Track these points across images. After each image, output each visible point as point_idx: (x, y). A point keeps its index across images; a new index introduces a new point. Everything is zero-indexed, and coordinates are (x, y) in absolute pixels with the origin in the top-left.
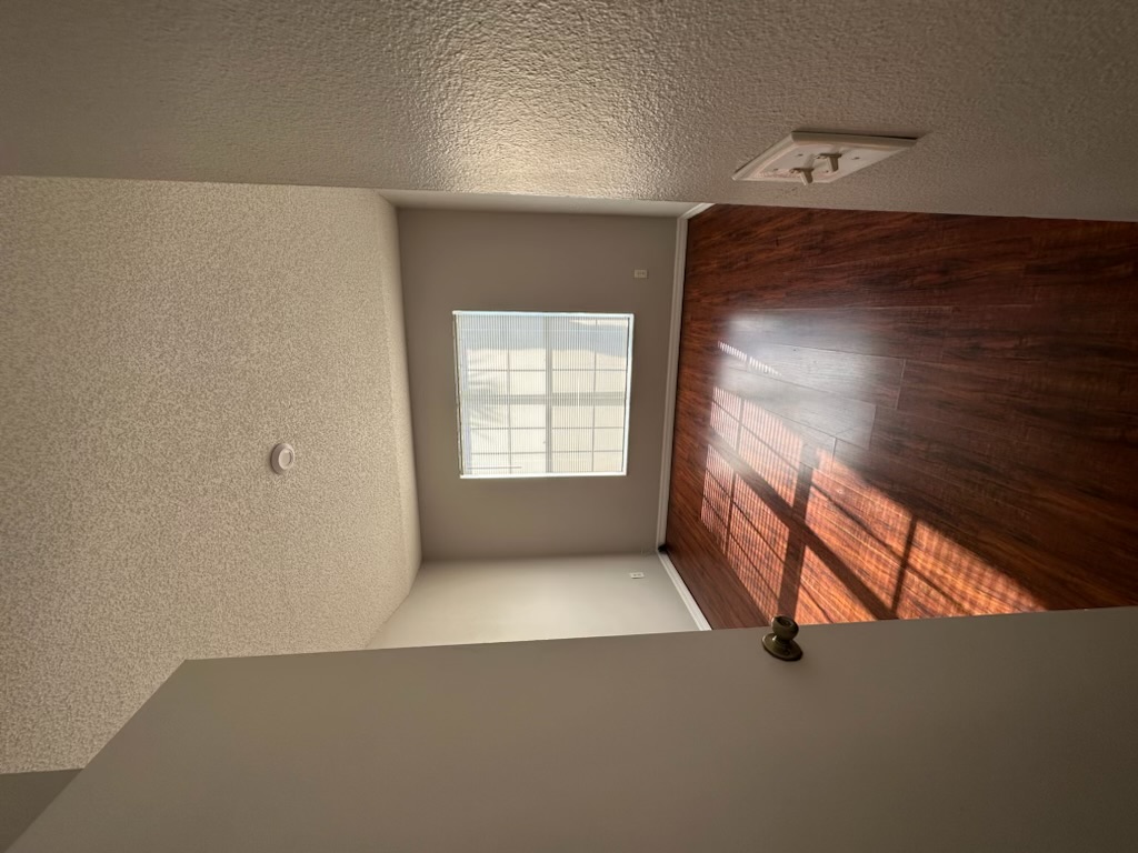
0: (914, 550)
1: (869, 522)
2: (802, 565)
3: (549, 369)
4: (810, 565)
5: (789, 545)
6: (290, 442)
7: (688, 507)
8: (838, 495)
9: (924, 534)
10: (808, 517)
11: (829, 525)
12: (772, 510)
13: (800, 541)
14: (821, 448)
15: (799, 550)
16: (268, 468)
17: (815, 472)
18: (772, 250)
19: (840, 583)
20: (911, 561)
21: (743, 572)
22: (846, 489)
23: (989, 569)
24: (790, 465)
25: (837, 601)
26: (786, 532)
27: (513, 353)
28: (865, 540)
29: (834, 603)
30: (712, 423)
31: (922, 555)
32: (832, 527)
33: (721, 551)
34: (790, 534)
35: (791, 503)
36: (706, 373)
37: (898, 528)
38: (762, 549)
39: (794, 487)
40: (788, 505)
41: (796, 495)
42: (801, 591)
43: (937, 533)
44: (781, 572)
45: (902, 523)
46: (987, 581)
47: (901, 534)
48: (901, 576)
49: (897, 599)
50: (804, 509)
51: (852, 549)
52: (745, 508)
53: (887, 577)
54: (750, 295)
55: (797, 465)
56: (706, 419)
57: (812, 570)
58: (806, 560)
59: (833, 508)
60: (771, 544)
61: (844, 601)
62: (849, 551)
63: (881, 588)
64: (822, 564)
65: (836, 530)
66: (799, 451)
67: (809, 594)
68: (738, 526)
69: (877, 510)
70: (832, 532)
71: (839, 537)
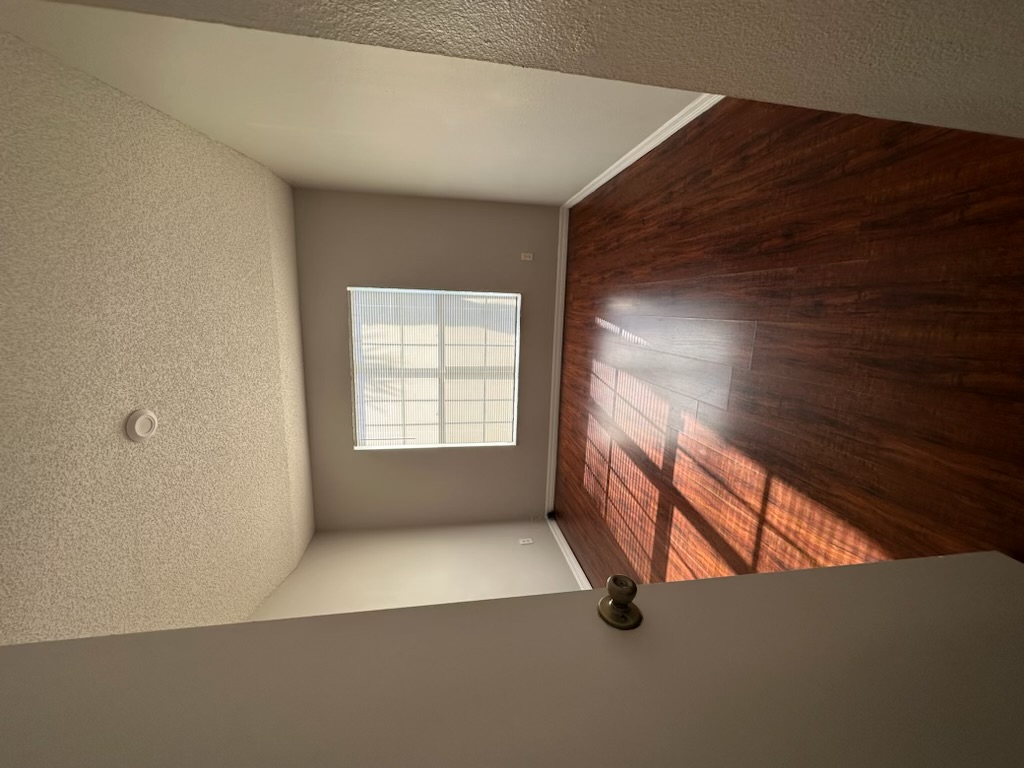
0: (770, 506)
1: (730, 481)
2: (671, 526)
3: (442, 345)
4: (678, 525)
5: (659, 506)
6: (152, 409)
7: (573, 474)
8: (701, 456)
9: (779, 490)
10: (675, 479)
11: (695, 486)
12: (645, 473)
13: (669, 502)
14: (685, 410)
15: (667, 511)
16: (121, 436)
17: (680, 435)
18: (639, 230)
19: (705, 542)
20: (769, 517)
21: (621, 535)
22: (708, 449)
23: (841, 522)
24: (659, 429)
25: (703, 560)
26: (656, 494)
27: (406, 328)
28: (727, 499)
29: (701, 562)
30: (592, 394)
31: (777, 510)
32: (697, 486)
33: (601, 515)
34: (660, 495)
35: (660, 466)
36: (586, 347)
37: (755, 485)
38: (636, 512)
39: (663, 450)
40: (657, 468)
41: (664, 458)
42: (671, 551)
43: (790, 489)
44: (653, 534)
45: (758, 480)
46: (838, 534)
47: (758, 490)
48: (760, 532)
49: (756, 556)
50: (672, 470)
51: (715, 508)
52: (621, 472)
53: (747, 534)
54: (622, 273)
55: (665, 429)
56: (587, 390)
57: (680, 531)
58: (674, 520)
59: (697, 469)
60: (644, 506)
61: (709, 560)
62: (713, 510)
63: (742, 545)
64: (689, 524)
65: (701, 489)
66: (666, 416)
67: (678, 554)
68: (616, 491)
69: (736, 468)
70: (697, 491)
71: (704, 498)
